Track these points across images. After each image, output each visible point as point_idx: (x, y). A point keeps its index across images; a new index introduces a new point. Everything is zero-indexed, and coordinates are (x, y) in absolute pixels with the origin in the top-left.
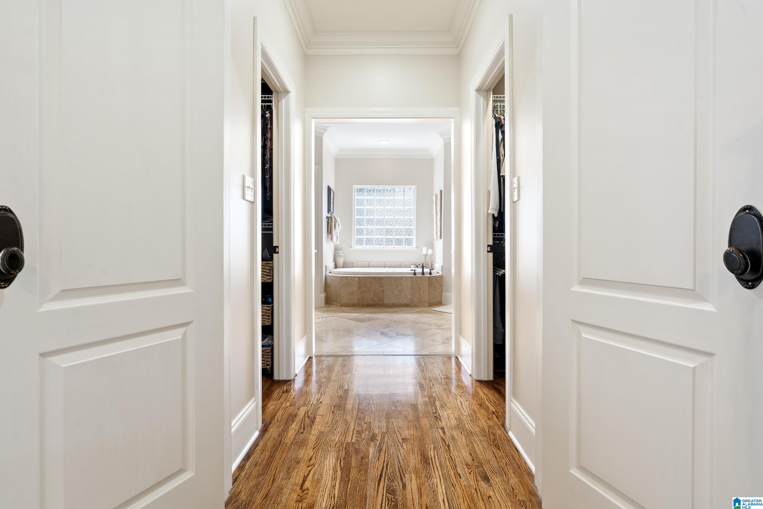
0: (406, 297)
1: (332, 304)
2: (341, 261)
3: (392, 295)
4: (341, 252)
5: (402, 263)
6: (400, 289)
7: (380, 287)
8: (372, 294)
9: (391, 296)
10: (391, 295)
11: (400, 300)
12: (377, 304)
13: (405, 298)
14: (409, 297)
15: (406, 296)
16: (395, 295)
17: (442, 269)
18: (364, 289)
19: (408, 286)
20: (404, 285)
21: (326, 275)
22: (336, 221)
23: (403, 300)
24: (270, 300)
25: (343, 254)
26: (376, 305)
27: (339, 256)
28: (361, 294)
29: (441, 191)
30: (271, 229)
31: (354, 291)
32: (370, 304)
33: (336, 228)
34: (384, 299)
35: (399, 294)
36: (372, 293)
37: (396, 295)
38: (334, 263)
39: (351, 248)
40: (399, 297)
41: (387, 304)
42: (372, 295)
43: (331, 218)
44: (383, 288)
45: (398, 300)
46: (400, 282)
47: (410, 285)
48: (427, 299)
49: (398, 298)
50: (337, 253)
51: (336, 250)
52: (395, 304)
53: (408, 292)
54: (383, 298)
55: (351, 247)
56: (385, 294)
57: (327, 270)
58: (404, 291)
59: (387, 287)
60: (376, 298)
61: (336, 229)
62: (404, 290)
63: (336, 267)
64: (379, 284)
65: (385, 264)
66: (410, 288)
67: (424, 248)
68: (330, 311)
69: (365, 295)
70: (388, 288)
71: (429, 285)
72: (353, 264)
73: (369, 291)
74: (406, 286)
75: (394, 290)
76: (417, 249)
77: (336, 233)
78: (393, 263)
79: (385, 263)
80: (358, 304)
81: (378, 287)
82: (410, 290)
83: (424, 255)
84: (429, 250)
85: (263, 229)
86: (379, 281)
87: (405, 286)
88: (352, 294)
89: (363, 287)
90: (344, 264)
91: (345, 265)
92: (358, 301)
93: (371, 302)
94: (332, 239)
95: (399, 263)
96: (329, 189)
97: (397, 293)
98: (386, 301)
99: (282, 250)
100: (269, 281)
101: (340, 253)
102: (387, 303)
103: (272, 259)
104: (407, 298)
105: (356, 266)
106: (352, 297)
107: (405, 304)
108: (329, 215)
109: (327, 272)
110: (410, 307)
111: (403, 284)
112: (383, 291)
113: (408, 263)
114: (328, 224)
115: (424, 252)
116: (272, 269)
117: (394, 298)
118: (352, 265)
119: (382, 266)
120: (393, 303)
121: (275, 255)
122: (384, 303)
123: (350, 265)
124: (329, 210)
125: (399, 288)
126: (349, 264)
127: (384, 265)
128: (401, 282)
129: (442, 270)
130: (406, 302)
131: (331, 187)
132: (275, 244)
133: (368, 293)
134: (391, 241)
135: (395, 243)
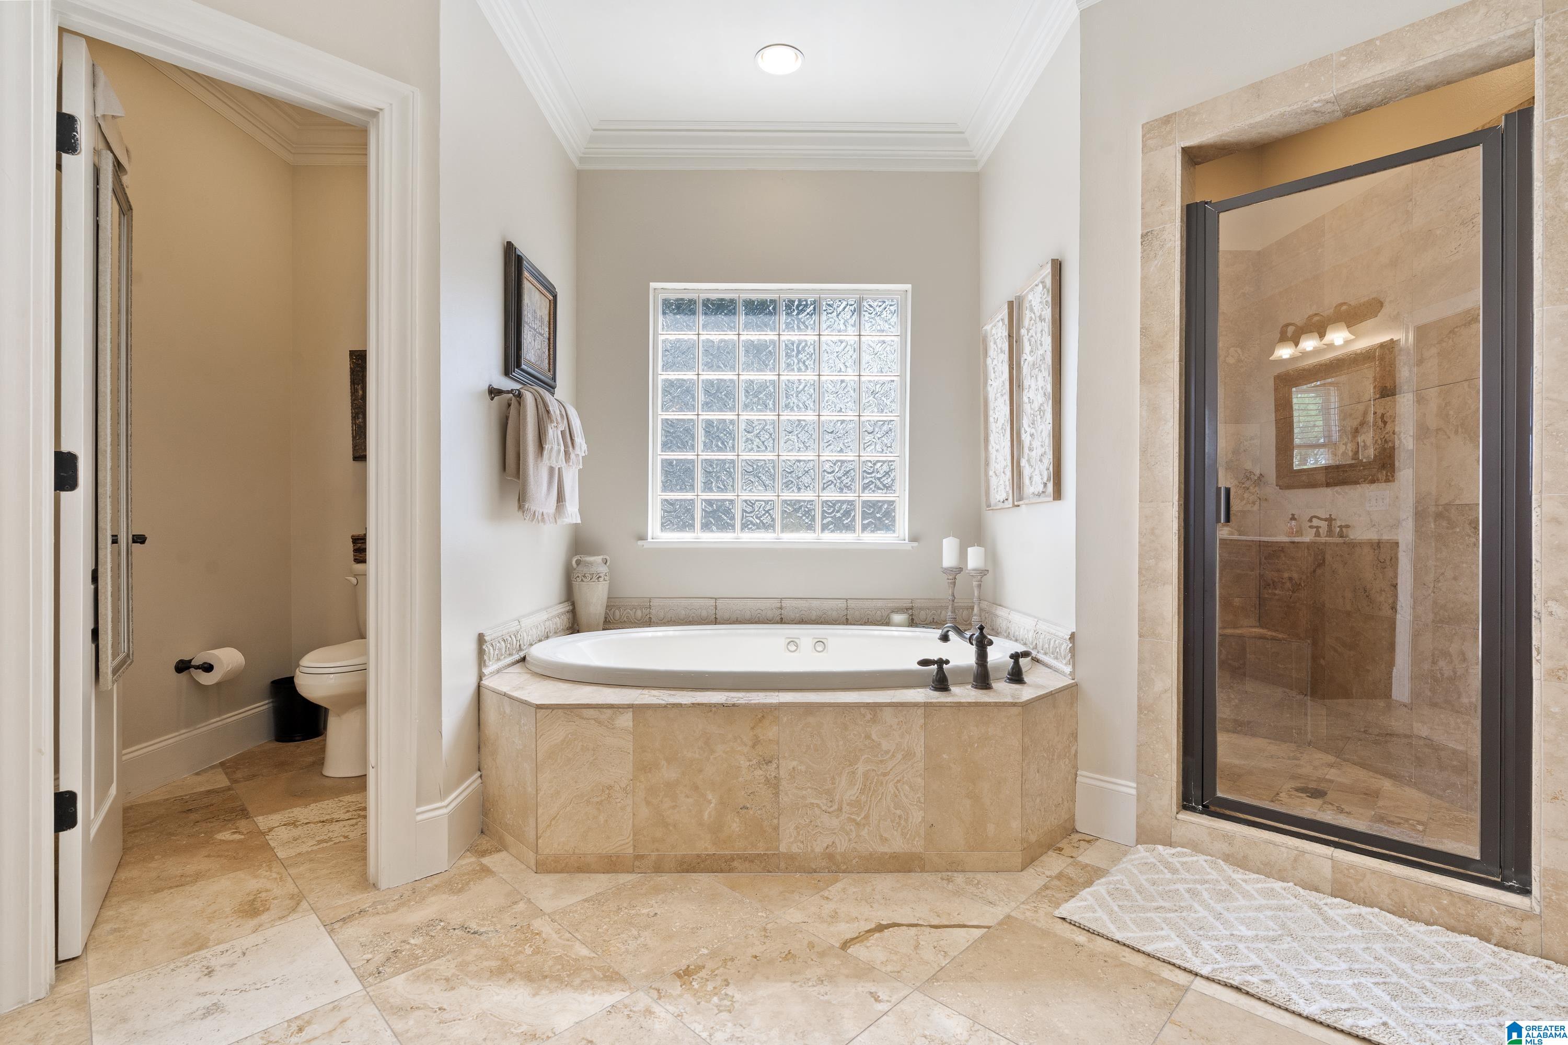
0: (900, 817)
2: (595, 600)
3: (824, 808)
4: (598, 559)
5: (851, 604)
6: (866, 775)
7: (754, 762)
8: (710, 802)
9: (817, 811)
10: (818, 806)
11: (864, 833)
12: (740, 857)
13: (892, 821)
14: (917, 816)
15: (898, 812)
16: (840, 809)
17: (1073, 650)
18: (669, 773)
19: (909, 755)
20: (887, 752)
21: (479, 686)
22: (548, 412)
23: (885, 835)
25: (603, 569)
26: (733, 859)
27: (584, 576)
28: (648, 803)
29: (1058, 267)
31: (610, 787)
32: (698, 856)
33: (547, 447)
34: (776, 828)
35: (863, 798)
36: (710, 797)
37: (846, 808)
38: (565, 608)
39: (640, 543)
40: (863, 815)
41: (791, 857)
42: (712, 805)
43: (521, 400)
44: (775, 765)
45: (853, 835)
46: (868, 737)
47: (920, 750)
48: (1016, 825)
49: (857, 824)
50: (578, 563)
51: (579, 545)
52: (838, 857)
53: (911, 787)
54: (775, 821)
55: (643, 537)
56: (785, 799)
58: (891, 785)
59: (795, 763)
60: (735, 825)
61: (545, 452)
62: (887, 778)
64: (750, 743)
65: (781, 608)
66: (922, 764)
67: (946, 542)
69: (674, 807)
70: (803, 768)
71: (1024, 750)
72: (650, 607)
73: (696, 788)
74: (899, 756)
75: (833, 778)
76: (915, 544)
77: (556, 477)
78: (815, 603)
79: (784, 605)
80: (637, 857)
81: (744, 763)
82: (919, 780)
83: (947, 571)
84: (971, 550)
86: (752, 728)
87: (893, 756)
88: (601, 803)
89: (663, 762)
90: (609, 607)
91: (617, 612)
92: (634, 840)
93: (705, 846)
94: (525, 500)
95: (842, 604)
96: (512, 259)
97: (852, 794)
98: (788, 843)
101: (591, 564)
102: (795, 849)
104: (906, 820)
105: (662, 615)
106: (602, 819)
107: (894, 856)
110: (923, 870)
111: (885, 745)
112: (774, 784)
113: (880, 604)
114: (505, 426)
115: (949, 559)
117: (835, 822)
118: (646, 611)
119: (770, 614)
120: (830, 850)
122: (777, 848)
123: (639, 613)
124: (513, 361)
125: (861, 768)
126: (634, 608)
127: (778, 612)
128: (874, 737)
129: (1073, 656)
130: (898, 845)
131: (523, 248)
133: (687, 797)
134: (808, 513)
135: (825, 522)
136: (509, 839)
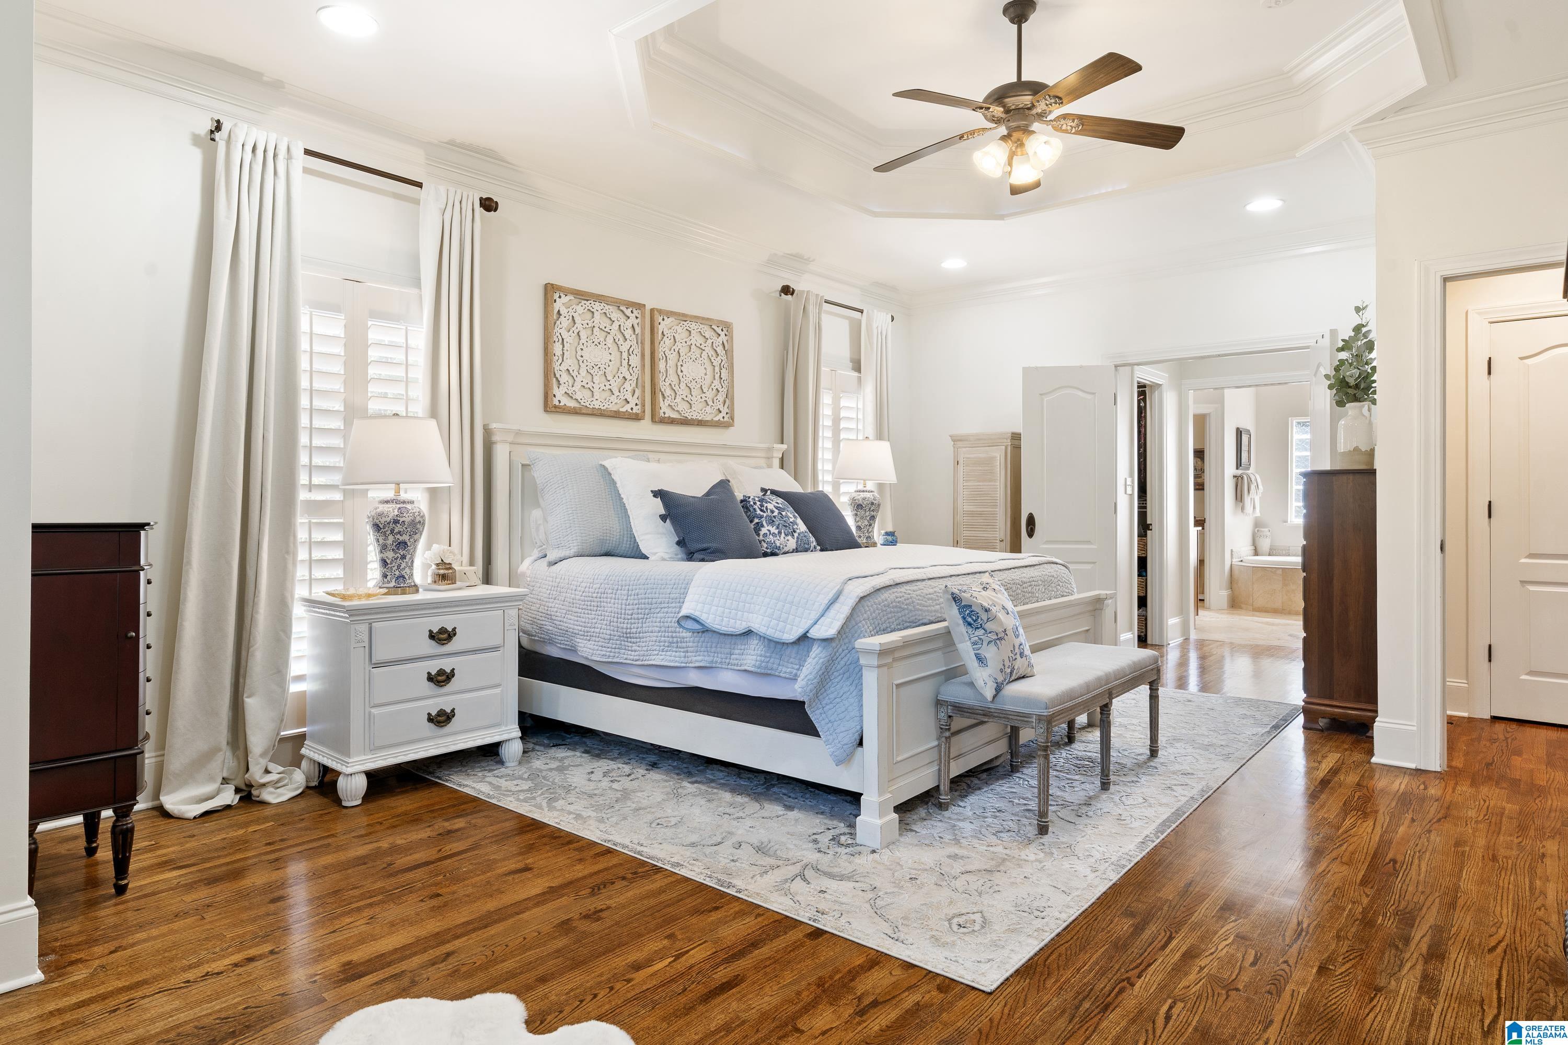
1: (1241, 608)
2: (1265, 544)
4: (1266, 530)
18: (1293, 587)
21: (1231, 565)
22: (1253, 481)
24: (1144, 574)
25: (1268, 534)
27: (1263, 536)
28: (1287, 595)
30: (1145, 508)
31: (1275, 590)
33: (1252, 492)
38: (1253, 548)
43: (1242, 478)
50: (1259, 532)
51: (1258, 525)
55: (1286, 522)
57: (1234, 556)
63: (1256, 553)
68: (1233, 614)
69: (1294, 597)
72: (1289, 550)
77: (1253, 501)
80: (1283, 610)
85: (1139, 507)
88: (1272, 594)
89: (1291, 584)
90: (1267, 549)
91: (1273, 551)
92: (1283, 605)
94: (1243, 509)
96: (1239, 433)
99: (1155, 527)
100: (1143, 555)
101: (1263, 532)
103: (1146, 536)
105: (1294, 553)
106: (1272, 598)
108: (1239, 472)
109: (1234, 560)
114: (1237, 486)
116: (1146, 545)
118: (1287, 551)
121: (1149, 532)
123: (1284, 551)
124: (1239, 464)
126: (1281, 549)
131: (1243, 429)
132: (1149, 522)
136: (1243, 605)
